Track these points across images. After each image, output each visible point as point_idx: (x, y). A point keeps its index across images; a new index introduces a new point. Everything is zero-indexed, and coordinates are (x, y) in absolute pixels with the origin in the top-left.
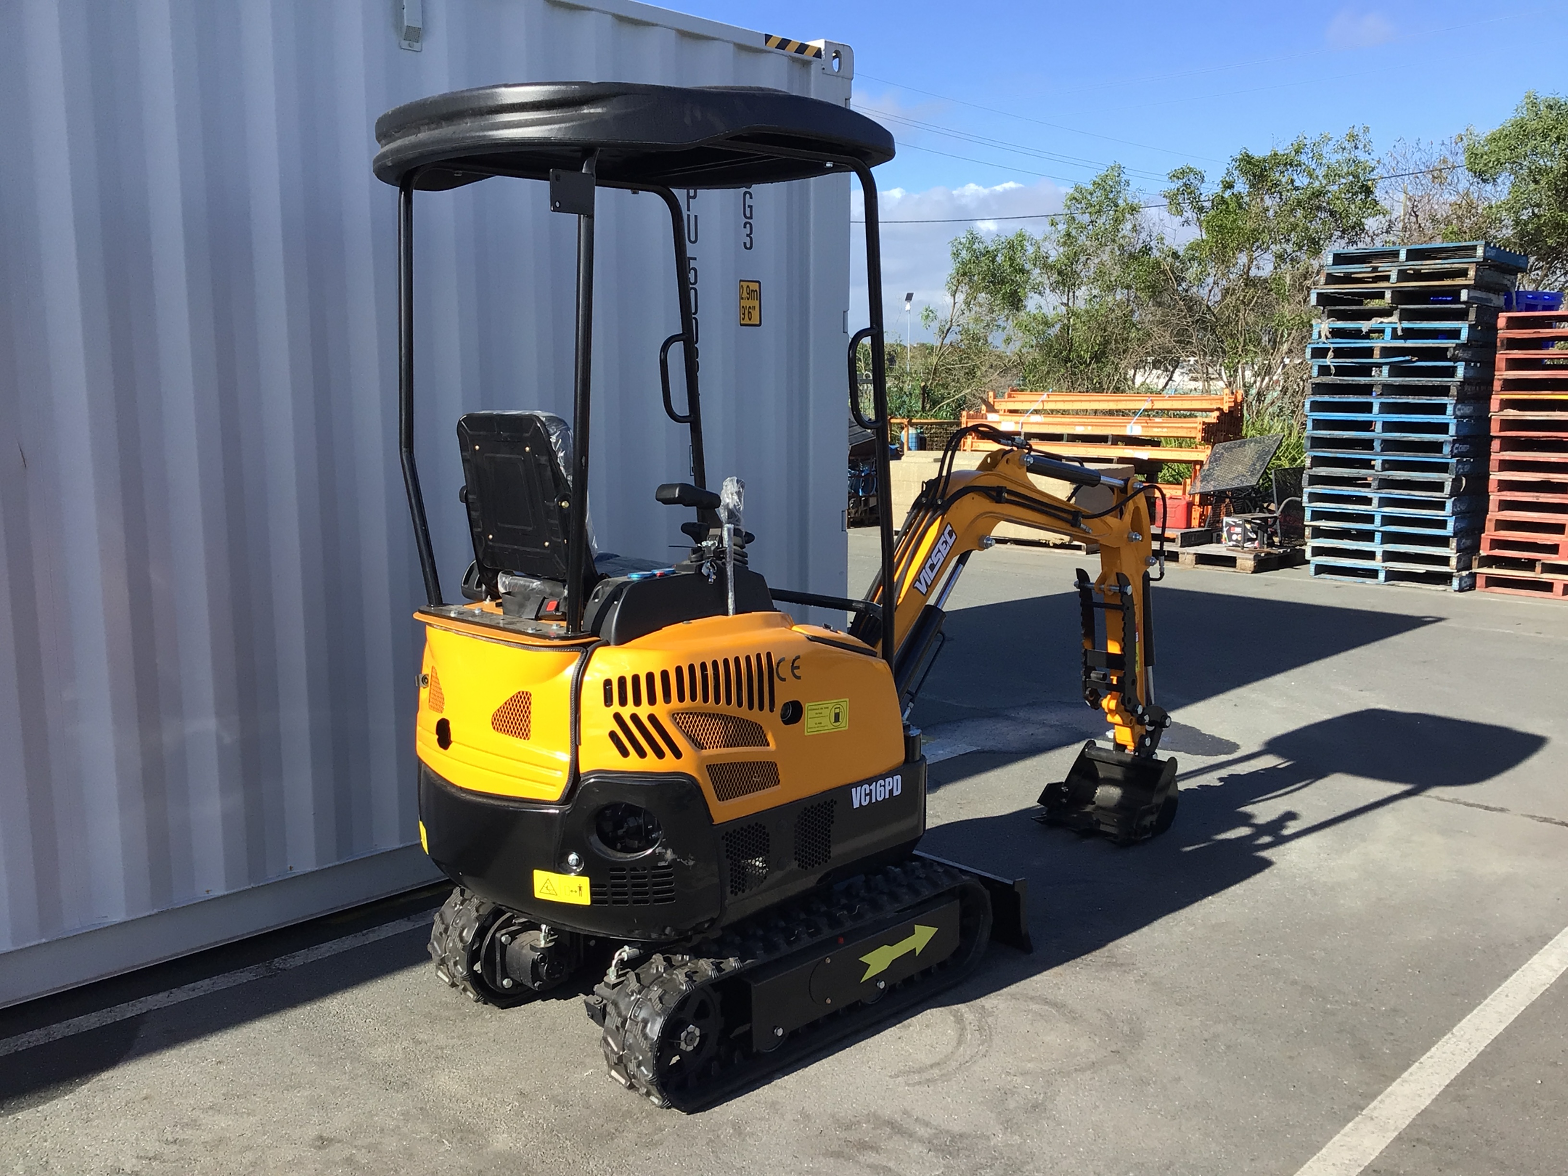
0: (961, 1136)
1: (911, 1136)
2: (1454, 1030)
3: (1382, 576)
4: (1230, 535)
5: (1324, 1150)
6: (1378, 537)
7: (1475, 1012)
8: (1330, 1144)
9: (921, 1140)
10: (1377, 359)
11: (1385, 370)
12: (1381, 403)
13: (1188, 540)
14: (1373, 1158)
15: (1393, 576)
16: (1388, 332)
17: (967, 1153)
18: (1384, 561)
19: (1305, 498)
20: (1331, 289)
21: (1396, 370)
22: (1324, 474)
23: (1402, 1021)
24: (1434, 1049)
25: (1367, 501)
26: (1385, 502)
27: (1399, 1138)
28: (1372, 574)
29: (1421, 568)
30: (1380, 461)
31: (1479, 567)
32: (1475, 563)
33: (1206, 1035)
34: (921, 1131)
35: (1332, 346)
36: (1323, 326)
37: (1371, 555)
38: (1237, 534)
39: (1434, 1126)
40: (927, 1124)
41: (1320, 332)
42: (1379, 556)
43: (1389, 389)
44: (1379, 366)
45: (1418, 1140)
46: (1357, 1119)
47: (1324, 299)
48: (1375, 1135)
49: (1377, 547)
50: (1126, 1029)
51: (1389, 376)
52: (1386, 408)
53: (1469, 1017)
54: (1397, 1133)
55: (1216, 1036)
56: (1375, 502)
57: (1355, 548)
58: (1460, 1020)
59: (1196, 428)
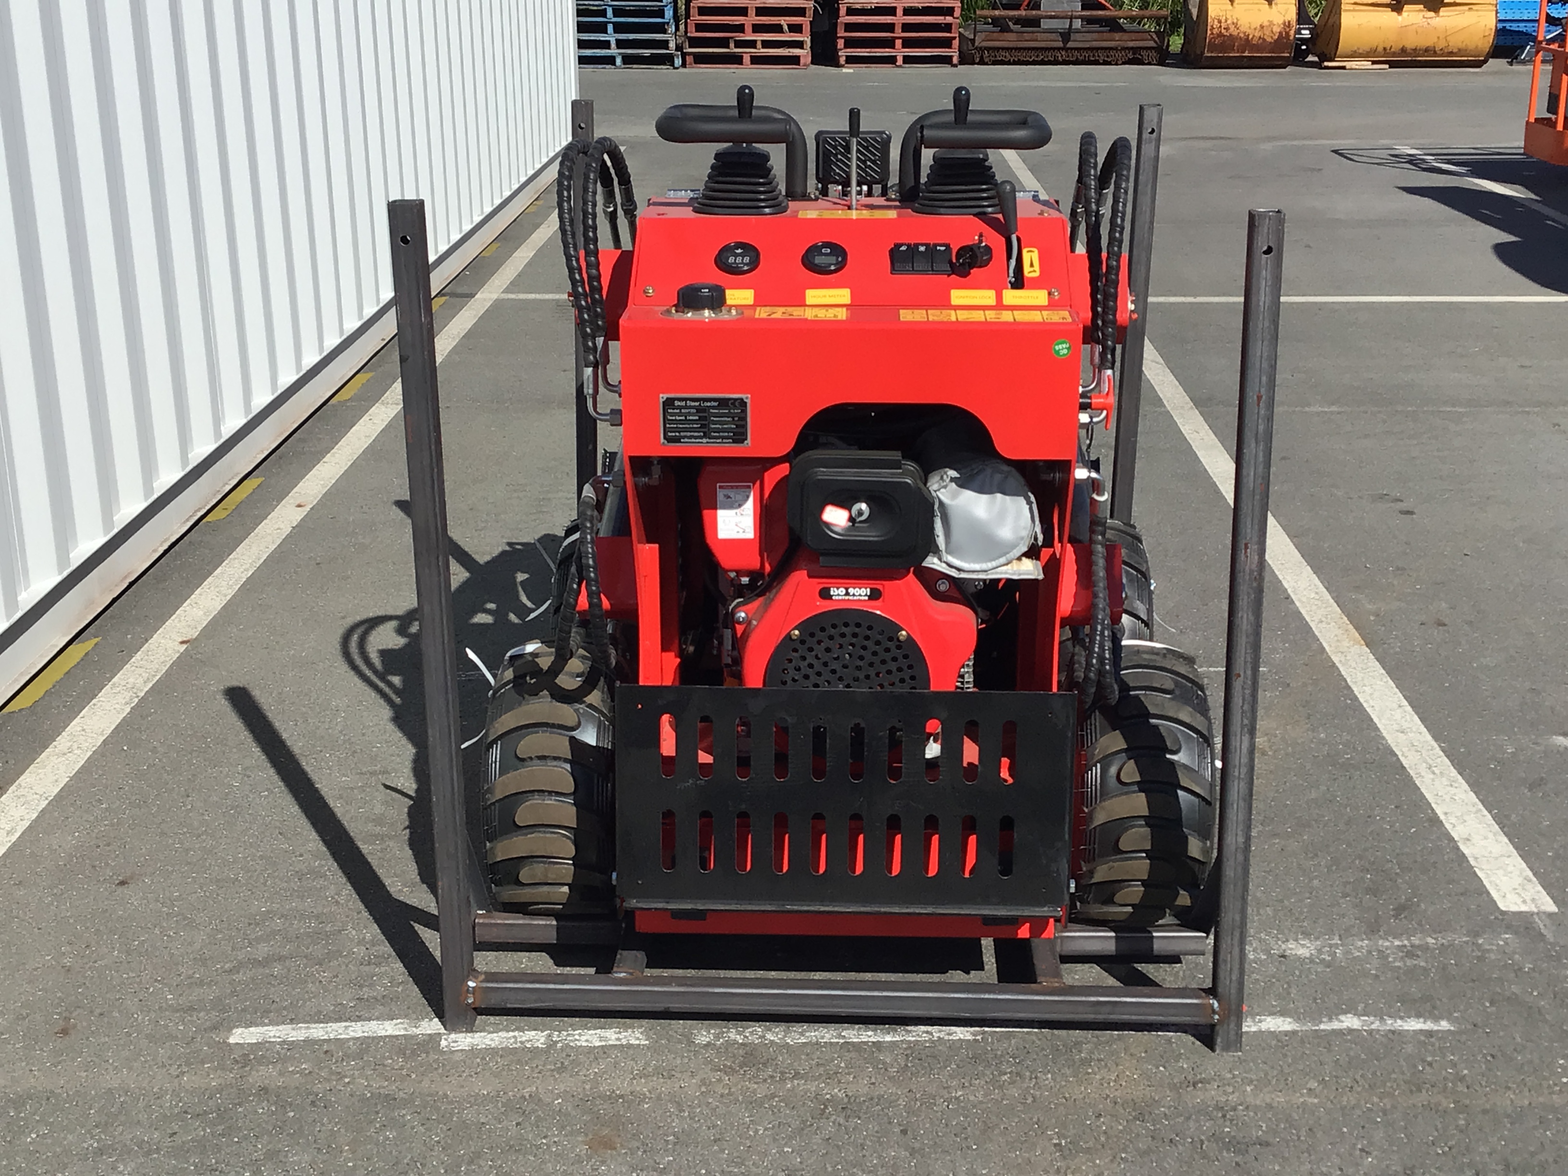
3: (619, 61)
6: (610, 28)
15: (628, 60)
18: (618, 47)
28: (611, 60)
29: (647, 52)
31: (689, 47)
32: (686, 44)
37: (606, 45)
42: (613, 44)
49: (611, 37)
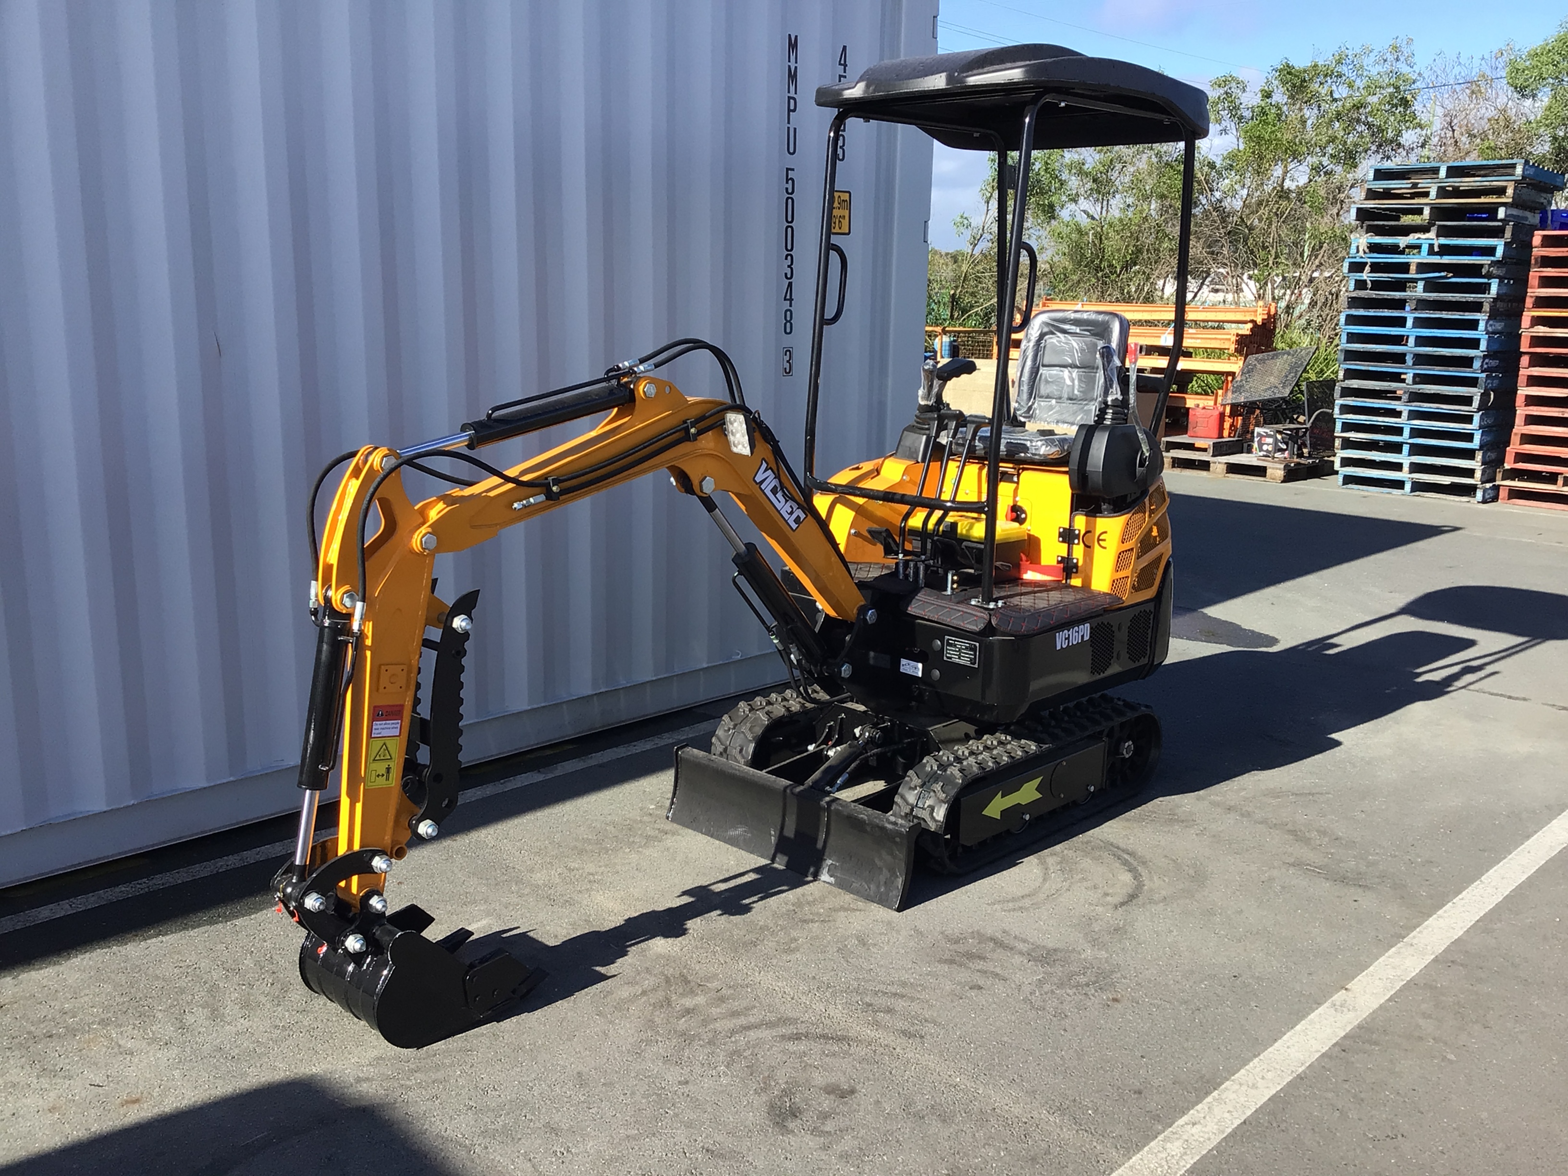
0: (1055, 950)
1: (1012, 949)
2: (1483, 878)
3: (1408, 487)
4: (1261, 445)
5: (1371, 968)
6: (1406, 449)
7: (1501, 864)
8: (1376, 963)
9: (1021, 953)
10: (1412, 274)
11: (1421, 285)
12: (1415, 318)
13: (1220, 449)
14: (1414, 974)
15: (1419, 487)
16: (1425, 248)
17: (1063, 964)
18: (1411, 471)
19: (1337, 410)
20: (1371, 204)
21: (1431, 286)
22: (1356, 386)
23: (1435, 870)
24: (1464, 893)
25: (1398, 414)
26: (1414, 415)
27: (1436, 960)
28: (1399, 485)
29: (1446, 480)
30: (1412, 375)
31: (1503, 479)
32: (1499, 476)
33: (1263, 878)
34: (1021, 946)
35: (1369, 261)
36: (1361, 241)
37: (1398, 467)
38: (1268, 444)
39: (1467, 952)
40: (1025, 941)
41: (1358, 247)
42: (1406, 468)
43: (1422, 304)
44: (1415, 281)
45: (1452, 962)
46: (1399, 945)
47: (1363, 215)
48: (1415, 957)
49: (1405, 459)
50: (1192, 872)
51: (1424, 292)
52: (1420, 323)
53: (1495, 868)
54: (1433, 957)
55: (1271, 879)
56: (1405, 415)
57: (1383, 459)
58: (1487, 871)
59: (1229, 339)
